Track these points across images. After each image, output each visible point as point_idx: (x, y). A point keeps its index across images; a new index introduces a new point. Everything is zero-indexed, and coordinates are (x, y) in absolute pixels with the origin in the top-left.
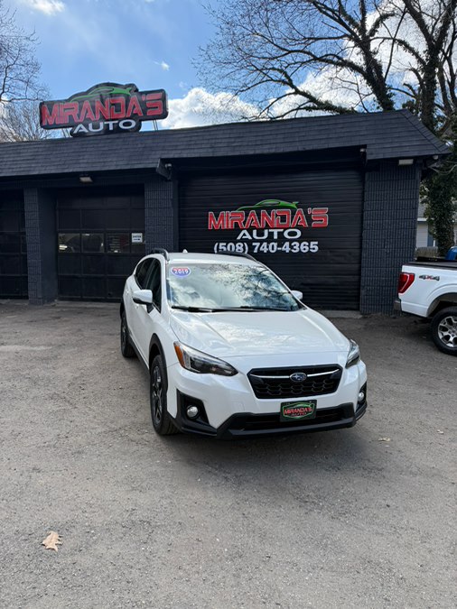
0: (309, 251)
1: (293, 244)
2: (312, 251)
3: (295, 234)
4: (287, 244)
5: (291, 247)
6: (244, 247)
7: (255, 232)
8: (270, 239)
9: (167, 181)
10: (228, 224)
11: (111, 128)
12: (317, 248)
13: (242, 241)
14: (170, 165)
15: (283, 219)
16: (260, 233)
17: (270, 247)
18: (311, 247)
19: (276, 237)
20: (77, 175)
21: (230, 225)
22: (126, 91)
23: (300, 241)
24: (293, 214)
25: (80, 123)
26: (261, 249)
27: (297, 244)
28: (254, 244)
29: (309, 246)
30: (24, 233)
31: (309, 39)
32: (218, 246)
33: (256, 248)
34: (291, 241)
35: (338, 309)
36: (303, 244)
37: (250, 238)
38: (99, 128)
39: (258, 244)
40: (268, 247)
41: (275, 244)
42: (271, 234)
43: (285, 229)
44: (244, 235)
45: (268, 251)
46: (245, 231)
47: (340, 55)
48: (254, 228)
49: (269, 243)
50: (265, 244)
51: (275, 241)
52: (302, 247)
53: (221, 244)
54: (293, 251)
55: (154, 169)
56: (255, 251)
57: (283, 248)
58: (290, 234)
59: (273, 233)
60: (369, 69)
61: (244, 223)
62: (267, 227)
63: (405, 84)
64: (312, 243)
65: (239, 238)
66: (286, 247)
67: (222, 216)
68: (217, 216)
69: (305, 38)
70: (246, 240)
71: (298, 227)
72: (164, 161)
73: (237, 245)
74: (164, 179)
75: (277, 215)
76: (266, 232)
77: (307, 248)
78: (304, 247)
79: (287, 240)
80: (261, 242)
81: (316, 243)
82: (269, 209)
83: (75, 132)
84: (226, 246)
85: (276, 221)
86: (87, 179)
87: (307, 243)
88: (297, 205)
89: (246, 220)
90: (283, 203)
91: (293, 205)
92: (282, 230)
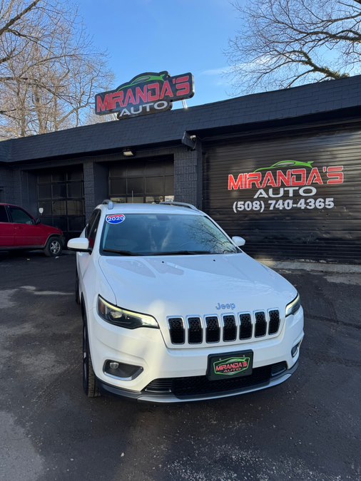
0: (325, 208)
1: (308, 201)
2: (327, 207)
3: (310, 191)
4: (302, 201)
5: (307, 204)
6: (260, 205)
7: (271, 191)
8: (286, 197)
9: (192, 150)
10: (246, 184)
11: (148, 110)
12: (332, 204)
13: (259, 199)
14: (194, 136)
15: (298, 178)
16: (276, 191)
17: (286, 205)
18: (327, 203)
19: (291, 195)
20: (121, 150)
21: (247, 186)
22: (161, 78)
23: (315, 197)
24: (308, 173)
25: (124, 108)
26: (277, 206)
27: (313, 201)
28: (270, 202)
29: (324, 202)
30: (84, 199)
31: (328, 21)
32: (237, 205)
33: (272, 206)
34: (306, 198)
35: (355, 264)
36: (318, 201)
37: (266, 196)
38: (139, 110)
39: (274, 202)
40: (283, 204)
41: (291, 202)
42: (286, 193)
43: (300, 187)
44: (261, 194)
45: (284, 208)
46: (262, 191)
48: (270, 187)
49: (284, 200)
50: (281, 202)
51: (290, 198)
52: (317, 204)
53: (239, 203)
54: (308, 207)
55: (180, 140)
56: (271, 208)
57: (299, 205)
58: (305, 191)
59: (288, 191)
61: (261, 184)
62: (283, 186)
64: (327, 200)
65: (256, 197)
66: (302, 205)
67: (241, 178)
68: (236, 178)
70: (263, 199)
71: (313, 185)
72: (190, 133)
73: (254, 203)
74: (189, 149)
75: (292, 175)
76: (282, 191)
77: (323, 205)
78: (319, 204)
79: (302, 197)
80: (277, 199)
81: (332, 199)
82: (284, 169)
83: (121, 115)
84: (244, 205)
85: (292, 180)
86: (129, 153)
87: (322, 200)
88: (311, 164)
89: (262, 180)
90: (298, 163)
91: (308, 164)
92: (297, 188)
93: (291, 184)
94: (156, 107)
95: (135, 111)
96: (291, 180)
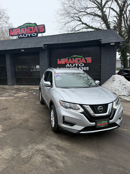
0: (86, 70)
3: (82, 65)
4: (80, 68)
7: (71, 64)
8: (75, 66)
9: (46, 50)
11: (29, 36)
12: (88, 69)
13: (67, 67)
14: (46, 46)
15: (79, 60)
16: (72, 65)
18: (87, 68)
19: (77, 66)
20: (20, 49)
22: (34, 25)
23: (83, 67)
24: (81, 59)
29: (86, 68)
30: (6, 66)
31: (86, 8)
34: (81, 67)
37: (69, 66)
38: (26, 36)
42: (75, 65)
43: (79, 64)
44: (68, 65)
46: (68, 64)
47: (95, 12)
48: (71, 63)
49: (75, 68)
51: (77, 67)
55: (42, 47)
58: (81, 65)
60: (103, 16)
61: (68, 62)
62: (74, 63)
63: (113, 21)
64: (87, 67)
65: (66, 66)
67: (62, 60)
68: (60, 60)
69: (85, 8)
71: (83, 63)
72: (45, 45)
74: (45, 50)
76: (74, 64)
77: (85, 69)
82: (75, 58)
83: (19, 37)
86: (23, 50)
87: (85, 68)
88: (82, 57)
89: (68, 61)
90: (78, 56)
91: (81, 57)
92: (78, 64)
93: (76, 63)
94: (32, 35)
95: (24, 36)
96: (76, 61)
